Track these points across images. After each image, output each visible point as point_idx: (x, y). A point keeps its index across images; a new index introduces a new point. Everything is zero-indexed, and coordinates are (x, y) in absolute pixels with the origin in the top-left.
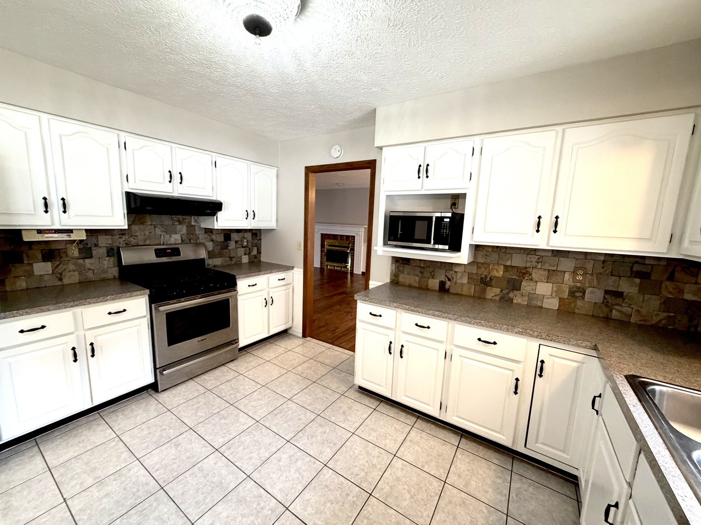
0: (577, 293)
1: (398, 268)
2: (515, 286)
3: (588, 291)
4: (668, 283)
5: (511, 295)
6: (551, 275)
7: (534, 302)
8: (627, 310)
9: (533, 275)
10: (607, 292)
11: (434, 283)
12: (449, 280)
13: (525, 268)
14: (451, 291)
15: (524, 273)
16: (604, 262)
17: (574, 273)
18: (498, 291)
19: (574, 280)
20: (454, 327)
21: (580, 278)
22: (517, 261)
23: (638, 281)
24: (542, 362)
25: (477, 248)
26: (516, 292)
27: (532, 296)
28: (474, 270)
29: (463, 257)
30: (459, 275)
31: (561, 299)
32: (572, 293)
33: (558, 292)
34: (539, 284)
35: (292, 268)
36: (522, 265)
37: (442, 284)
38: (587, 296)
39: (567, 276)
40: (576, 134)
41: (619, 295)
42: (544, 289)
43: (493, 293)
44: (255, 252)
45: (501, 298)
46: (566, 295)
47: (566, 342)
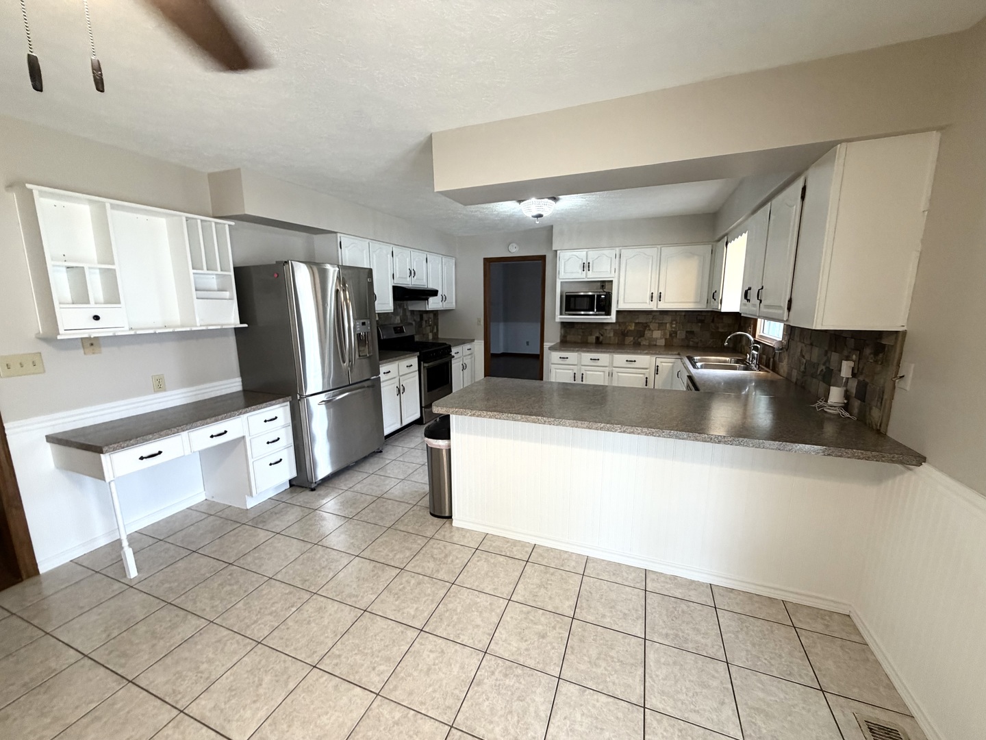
0: (673, 334)
1: (566, 332)
2: (642, 335)
3: (678, 332)
4: (712, 324)
5: (639, 340)
6: (661, 326)
7: (652, 343)
8: (696, 340)
9: (651, 327)
10: (687, 332)
11: (592, 339)
12: (602, 335)
13: (646, 323)
14: (603, 342)
15: (646, 326)
16: (685, 315)
17: (671, 323)
18: (632, 338)
19: (671, 327)
20: (613, 356)
21: (674, 326)
22: (642, 319)
23: (700, 324)
24: (658, 366)
25: (618, 312)
26: (642, 338)
27: (651, 339)
28: (617, 327)
29: (612, 318)
30: (608, 331)
31: (666, 339)
32: (670, 335)
33: (665, 334)
34: (654, 332)
35: (473, 340)
36: (644, 321)
37: (597, 338)
38: (678, 336)
39: (668, 325)
40: (667, 251)
41: (692, 333)
42: (657, 334)
43: (629, 340)
44: (435, 331)
45: (634, 344)
46: (668, 337)
47: (667, 354)
